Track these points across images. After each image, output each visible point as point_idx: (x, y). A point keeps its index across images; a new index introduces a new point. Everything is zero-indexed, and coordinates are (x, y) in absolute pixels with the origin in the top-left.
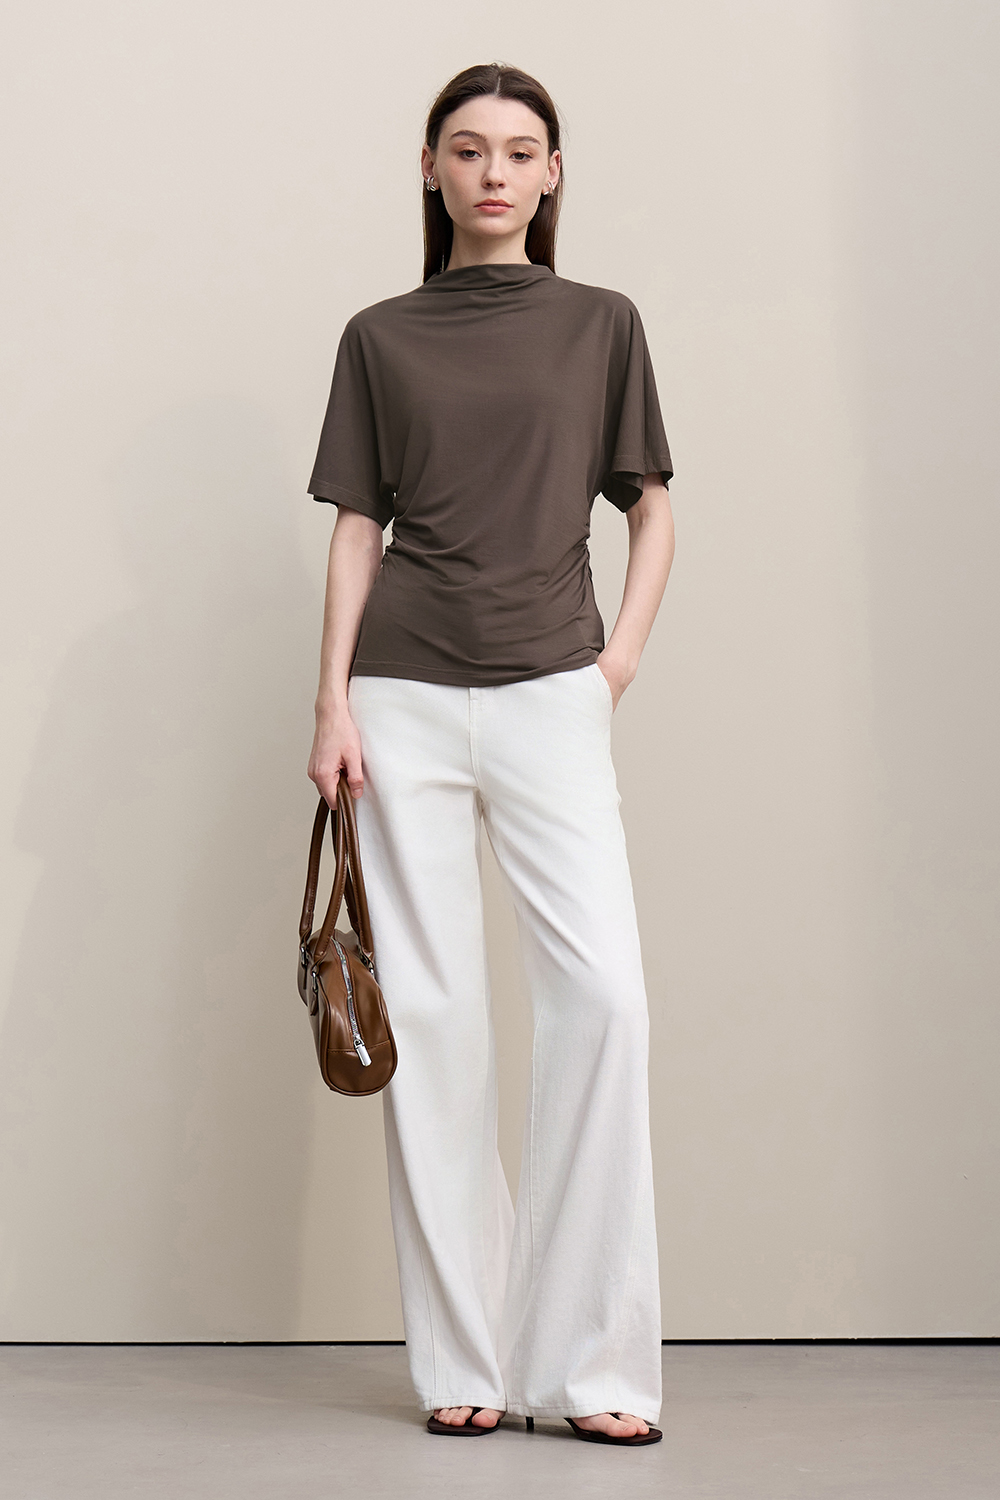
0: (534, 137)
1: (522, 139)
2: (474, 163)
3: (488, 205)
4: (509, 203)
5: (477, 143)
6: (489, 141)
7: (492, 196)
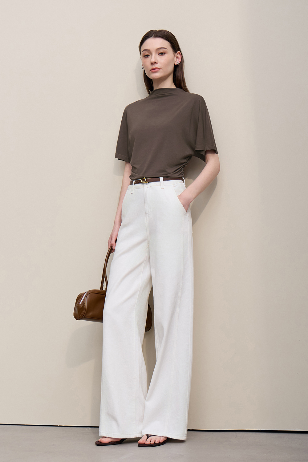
0: (165, 47)
1: (160, 48)
2: (148, 58)
3: (153, 70)
4: (159, 68)
5: (148, 52)
6: (151, 51)
7: (154, 67)
